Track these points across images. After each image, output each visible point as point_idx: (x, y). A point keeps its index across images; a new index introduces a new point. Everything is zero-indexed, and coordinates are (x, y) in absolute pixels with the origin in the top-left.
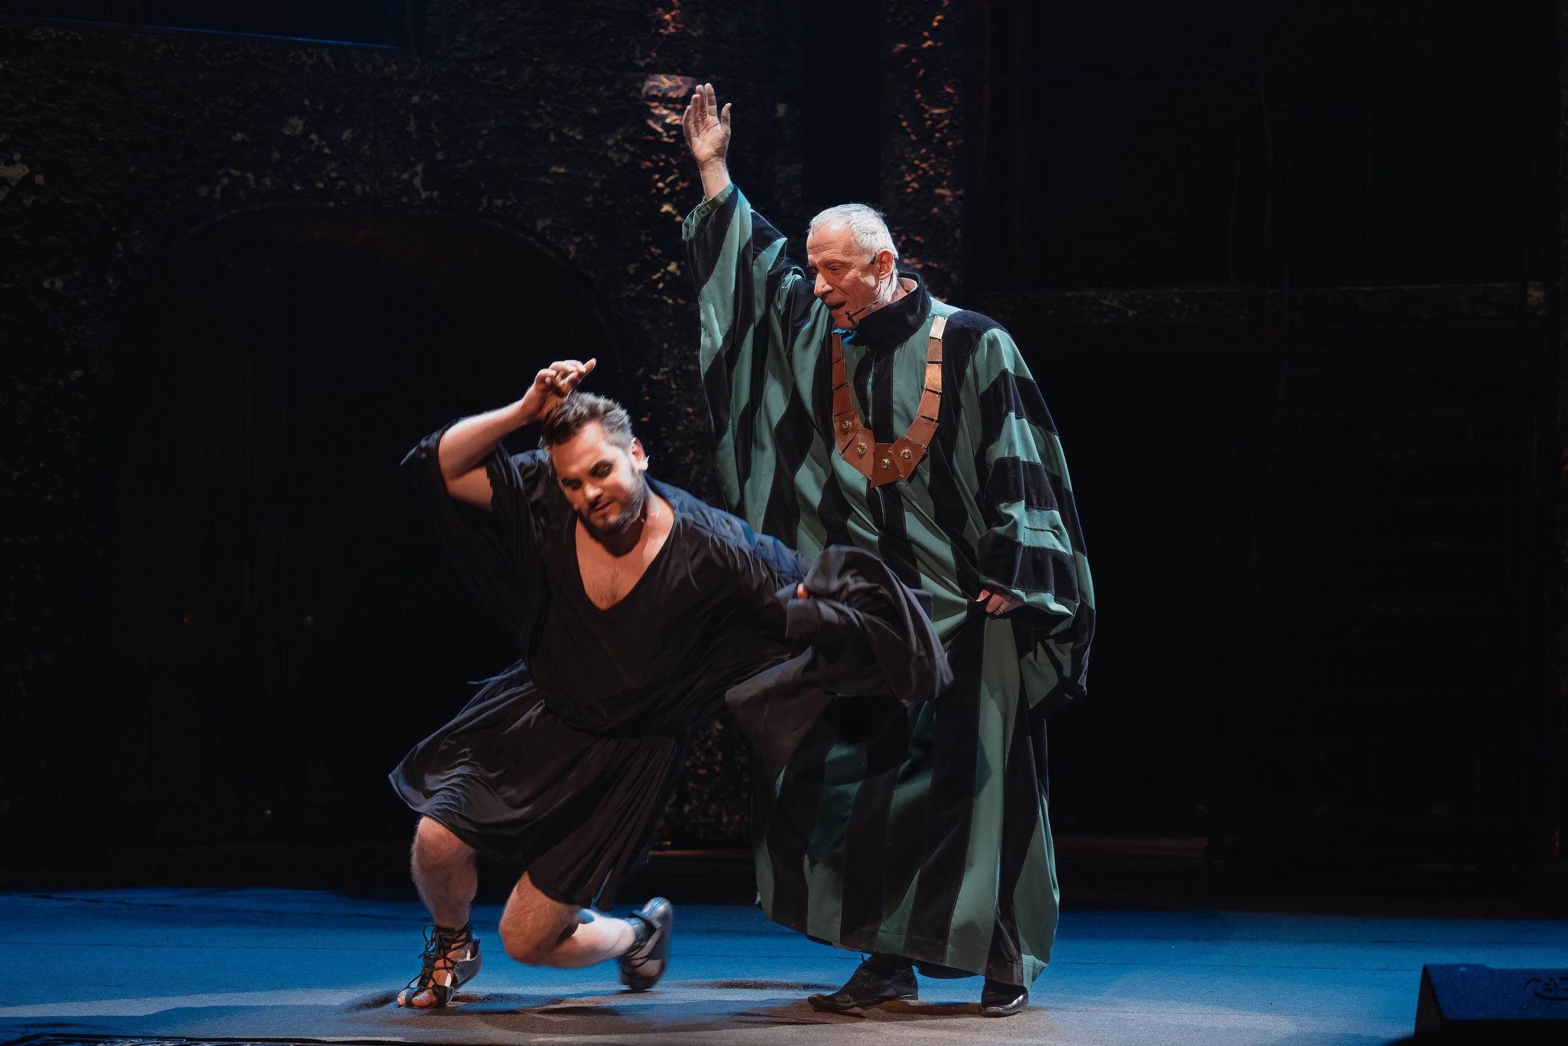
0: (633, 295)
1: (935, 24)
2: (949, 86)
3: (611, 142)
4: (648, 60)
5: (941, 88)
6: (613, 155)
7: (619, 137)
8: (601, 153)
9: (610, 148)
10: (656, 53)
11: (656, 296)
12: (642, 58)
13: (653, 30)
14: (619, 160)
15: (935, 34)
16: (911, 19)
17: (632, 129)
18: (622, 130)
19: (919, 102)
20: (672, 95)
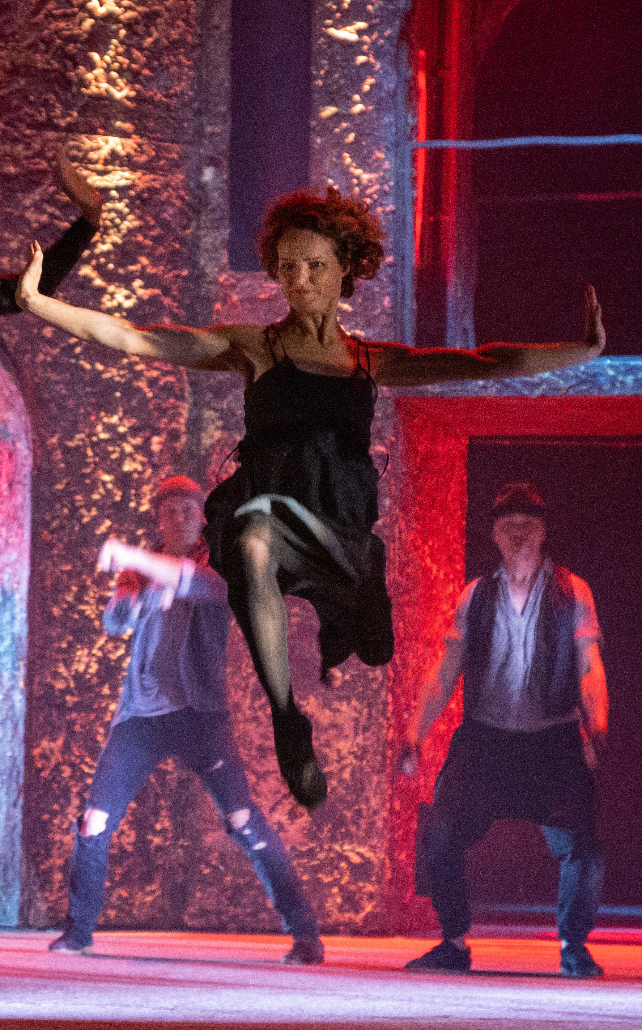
0: (49, 359)
1: (366, 88)
2: (379, 150)
3: (28, 202)
4: (68, 119)
5: (371, 153)
6: (30, 215)
7: (37, 198)
8: (17, 213)
9: (26, 208)
10: (79, 112)
11: (73, 361)
12: (64, 116)
13: (74, 89)
14: (37, 221)
15: (365, 98)
16: (342, 82)
17: (52, 189)
18: (40, 190)
19: (349, 166)
20: (93, 155)
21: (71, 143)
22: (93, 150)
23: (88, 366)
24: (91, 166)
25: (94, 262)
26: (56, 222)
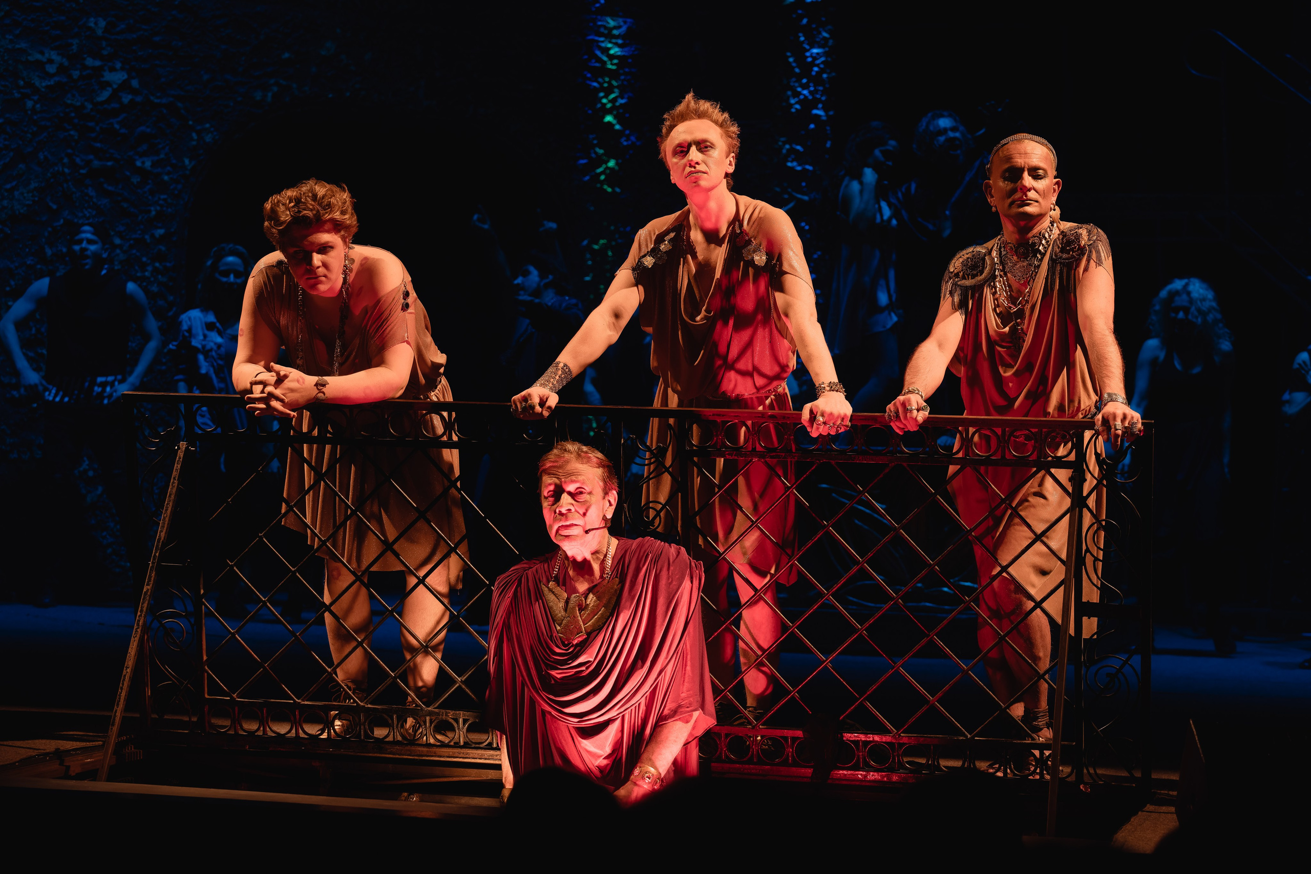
2: (826, 32)
4: (598, 5)
5: (820, 33)
12: (594, 3)
17: (586, 57)
19: (803, 42)
20: (615, 32)
21: (600, 23)
22: (615, 28)
23: (609, 190)
24: (614, 41)
25: (615, 112)
26: (588, 82)
